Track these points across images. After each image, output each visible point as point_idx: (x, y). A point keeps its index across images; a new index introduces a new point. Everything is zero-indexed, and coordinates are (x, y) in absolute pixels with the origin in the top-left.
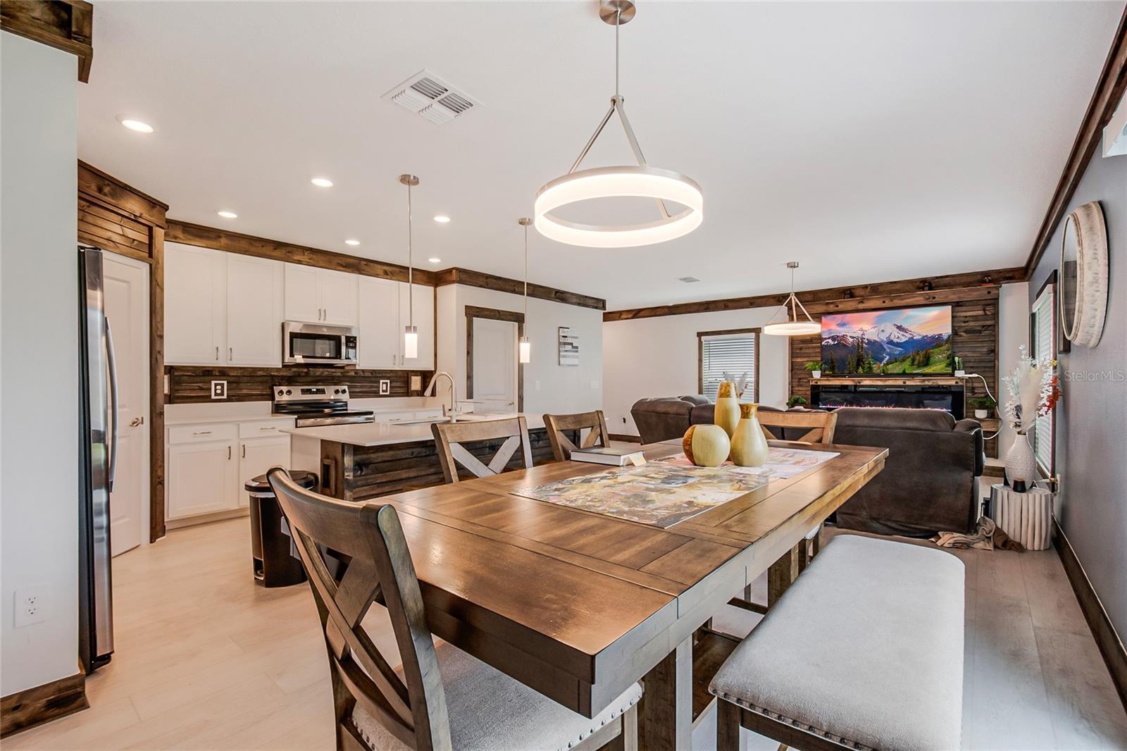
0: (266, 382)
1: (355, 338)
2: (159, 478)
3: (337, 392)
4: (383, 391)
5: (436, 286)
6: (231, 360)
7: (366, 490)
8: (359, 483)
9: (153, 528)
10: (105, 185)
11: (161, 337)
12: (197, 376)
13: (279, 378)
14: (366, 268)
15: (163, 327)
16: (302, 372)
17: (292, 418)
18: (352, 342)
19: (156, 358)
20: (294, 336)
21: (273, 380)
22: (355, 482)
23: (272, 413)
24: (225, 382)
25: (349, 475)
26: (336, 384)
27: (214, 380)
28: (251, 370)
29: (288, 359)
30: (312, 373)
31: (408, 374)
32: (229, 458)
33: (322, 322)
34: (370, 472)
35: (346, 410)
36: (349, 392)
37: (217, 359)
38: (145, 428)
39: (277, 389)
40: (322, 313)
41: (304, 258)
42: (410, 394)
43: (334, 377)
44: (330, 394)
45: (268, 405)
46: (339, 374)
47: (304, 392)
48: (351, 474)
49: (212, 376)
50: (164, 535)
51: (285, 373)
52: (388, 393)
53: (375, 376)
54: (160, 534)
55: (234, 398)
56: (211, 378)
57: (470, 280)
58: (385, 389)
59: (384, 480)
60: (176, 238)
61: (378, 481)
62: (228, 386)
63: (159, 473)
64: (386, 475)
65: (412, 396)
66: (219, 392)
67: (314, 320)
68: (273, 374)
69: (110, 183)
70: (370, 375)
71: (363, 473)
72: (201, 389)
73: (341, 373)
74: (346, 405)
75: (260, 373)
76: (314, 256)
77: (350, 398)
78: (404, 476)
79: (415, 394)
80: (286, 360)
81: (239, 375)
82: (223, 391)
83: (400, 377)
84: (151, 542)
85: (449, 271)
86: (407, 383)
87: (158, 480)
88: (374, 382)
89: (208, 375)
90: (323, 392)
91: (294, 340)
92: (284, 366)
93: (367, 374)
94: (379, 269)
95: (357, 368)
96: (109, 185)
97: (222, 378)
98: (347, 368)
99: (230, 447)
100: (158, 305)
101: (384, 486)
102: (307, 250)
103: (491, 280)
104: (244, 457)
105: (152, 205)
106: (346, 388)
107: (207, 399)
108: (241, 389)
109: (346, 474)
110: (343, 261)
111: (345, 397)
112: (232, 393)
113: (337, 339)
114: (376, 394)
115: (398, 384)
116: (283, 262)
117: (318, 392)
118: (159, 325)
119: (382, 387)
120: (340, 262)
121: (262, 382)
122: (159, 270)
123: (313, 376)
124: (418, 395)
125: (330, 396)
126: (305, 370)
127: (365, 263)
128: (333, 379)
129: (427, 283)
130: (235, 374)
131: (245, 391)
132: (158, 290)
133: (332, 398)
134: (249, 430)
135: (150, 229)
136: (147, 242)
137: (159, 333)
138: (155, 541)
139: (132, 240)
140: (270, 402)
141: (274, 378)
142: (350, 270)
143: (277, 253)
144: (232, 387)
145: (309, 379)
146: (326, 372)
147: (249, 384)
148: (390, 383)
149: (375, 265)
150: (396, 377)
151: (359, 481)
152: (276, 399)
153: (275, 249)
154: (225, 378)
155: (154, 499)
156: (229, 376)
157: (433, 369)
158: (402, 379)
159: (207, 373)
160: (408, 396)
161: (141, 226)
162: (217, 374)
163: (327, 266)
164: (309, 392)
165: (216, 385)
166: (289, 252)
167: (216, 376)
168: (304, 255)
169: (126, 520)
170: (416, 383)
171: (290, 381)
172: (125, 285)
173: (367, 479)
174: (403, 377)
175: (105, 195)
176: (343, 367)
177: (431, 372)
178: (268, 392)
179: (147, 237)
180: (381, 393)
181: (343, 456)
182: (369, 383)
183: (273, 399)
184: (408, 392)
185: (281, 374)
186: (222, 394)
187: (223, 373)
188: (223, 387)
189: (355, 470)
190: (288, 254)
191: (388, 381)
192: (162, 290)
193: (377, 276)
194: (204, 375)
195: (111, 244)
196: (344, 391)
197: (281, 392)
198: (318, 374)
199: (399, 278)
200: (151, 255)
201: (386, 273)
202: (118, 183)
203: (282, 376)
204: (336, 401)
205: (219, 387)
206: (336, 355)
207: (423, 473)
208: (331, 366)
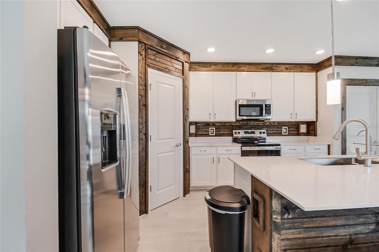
0: (230, 128)
1: (270, 105)
2: (187, 169)
3: (261, 133)
4: (284, 133)
5: (317, 71)
6: (215, 118)
7: (293, 234)
8: (286, 226)
9: (185, 191)
10: (163, 44)
11: (188, 109)
12: (205, 126)
13: (235, 126)
14: (276, 68)
15: (188, 105)
16: (245, 123)
17: (240, 146)
18: (268, 107)
19: (186, 119)
20: (241, 106)
21: (232, 127)
22: (283, 224)
23: (232, 142)
24: (214, 128)
25: (277, 218)
26: (260, 129)
27: (210, 127)
28: (224, 123)
29: (238, 117)
30: (249, 124)
31: (298, 123)
32: (213, 163)
33: (253, 98)
34: (296, 216)
35: (265, 142)
36: (267, 133)
37: (210, 118)
38: (182, 147)
39: (234, 131)
40: (254, 94)
41: (246, 69)
42: (299, 135)
43: (259, 125)
44: (257, 134)
45: (231, 138)
46: (262, 124)
47: (245, 133)
48: (279, 217)
49: (210, 126)
50: (189, 194)
51: (237, 124)
52: (287, 134)
53: (280, 124)
54: (188, 193)
55: (217, 135)
56: (209, 126)
57: (344, 62)
58: (285, 131)
59: (311, 226)
60: (195, 69)
61: (305, 226)
62: (215, 130)
63: (187, 167)
64: (313, 221)
65: (301, 135)
66: (212, 132)
67: (250, 98)
68: (232, 124)
69: (166, 44)
70: (277, 124)
71: (290, 217)
72: (206, 131)
73: (263, 123)
74: (265, 139)
75: (227, 124)
76: (250, 67)
77: (267, 136)
78: (330, 224)
79: (303, 134)
80: (237, 118)
81: (219, 125)
82: (213, 132)
83: (294, 125)
84: (184, 197)
85: (330, 59)
86: (298, 128)
87: (186, 170)
88: (280, 128)
89: (208, 125)
90: (254, 133)
91: (241, 108)
92: (236, 121)
93: (275, 124)
94: (283, 67)
95: (271, 121)
96: (165, 45)
97: (213, 126)
98: (265, 121)
99: (213, 158)
100: (186, 96)
101: (311, 231)
102: (247, 64)
103: (360, 60)
104: (219, 163)
105: (183, 53)
106: (265, 131)
107: (208, 135)
108: (220, 131)
109: (274, 217)
110: (264, 66)
111: (264, 136)
112: (217, 133)
113: (261, 106)
114: (280, 134)
115: (293, 129)
116: (236, 72)
117: (252, 133)
118: (187, 105)
119: (284, 130)
120: (263, 67)
121: (228, 128)
122: (187, 81)
123: (249, 125)
124: (304, 135)
125: (257, 135)
126: (246, 123)
127: (275, 65)
128: (258, 127)
129: (311, 71)
130: (218, 125)
131: (222, 132)
132: (186, 89)
133: (258, 136)
134: (221, 150)
135: (183, 63)
136: (182, 69)
137: (187, 108)
138: (185, 196)
139: (175, 68)
140: (232, 137)
141: (233, 126)
142: (267, 70)
143: (234, 68)
144: (217, 130)
145: (247, 127)
146: (256, 123)
147: (224, 129)
148: (288, 128)
149: (281, 65)
150: (291, 125)
151: (286, 223)
152: (234, 136)
153: (233, 67)
154: (214, 126)
155: (185, 178)
156: (216, 126)
157: (315, 120)
158: (294, 126)
159: (208, 124)
160: (298, 136)
161: (179, 62)
162: (212, 125)
163: (256, 70)
164: (248, 133)
165: (211, 129)
166: (239, 67)
167: (211, 126)
168: (245, 67)
169: (174, 186)
170: (303, 129)
171: (240, 128)
172: (173, 87)
173: (294, 223)
174: (296, 125)
175: (164, 49)
176: (263, 121)
177: (314, 122)
178: (230, 132)
179: (182, 67)
180: (283, 134)
181: (271, 199)
182: (277, 128)
183: (232, 136)
184: (298, 133)
185: (236, 124)
186: (213, 133)
187: (214, 124)
188: (213, 130)
189: (282, 214)
190: (238, 68)
191: (287, 128)
192: (188, 89)
193: (281, 71)
194: (207, 126)
195: (167, 70)
196: (264, 133)
197: (236, 133)
198: (252, 124)
199: (294, 70)
200: (183, 75)
201: (287, 69)
202: (169, 43)
203: (236, 125)
204: (260, 137)
205: (212, 130)
206: (260, 114)
207: (351, 222)
208: (257, 120)
